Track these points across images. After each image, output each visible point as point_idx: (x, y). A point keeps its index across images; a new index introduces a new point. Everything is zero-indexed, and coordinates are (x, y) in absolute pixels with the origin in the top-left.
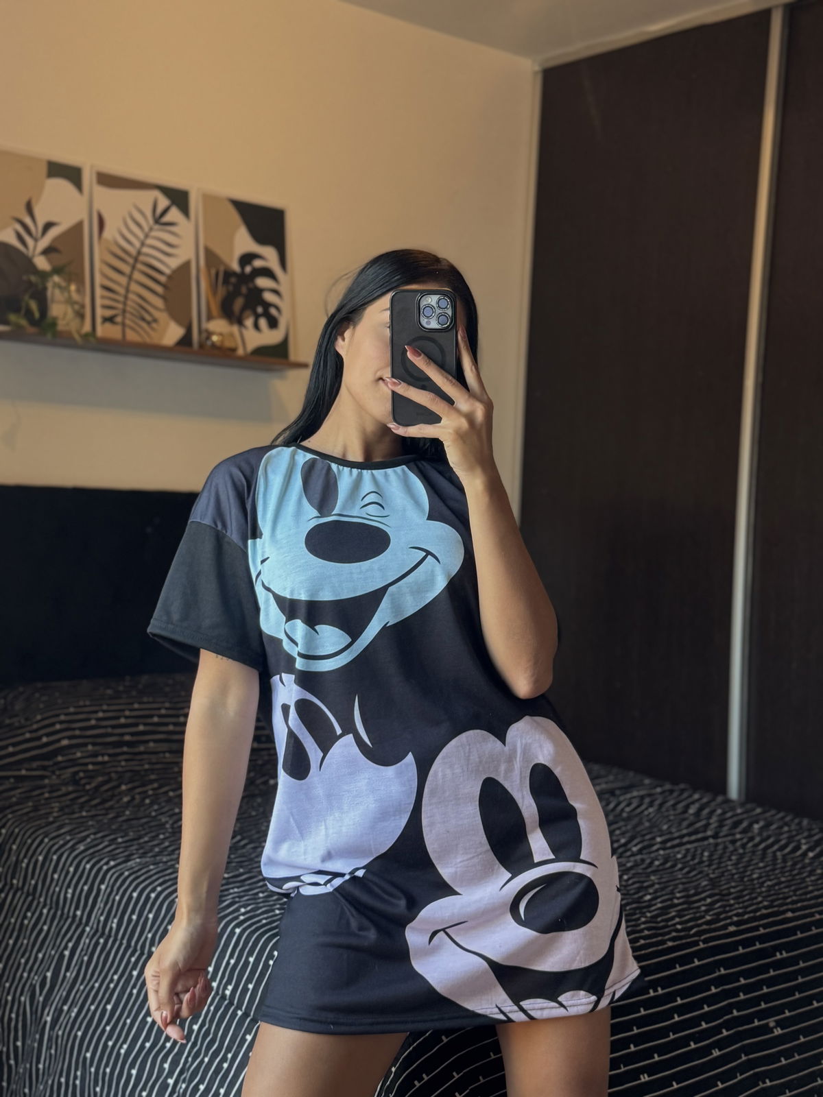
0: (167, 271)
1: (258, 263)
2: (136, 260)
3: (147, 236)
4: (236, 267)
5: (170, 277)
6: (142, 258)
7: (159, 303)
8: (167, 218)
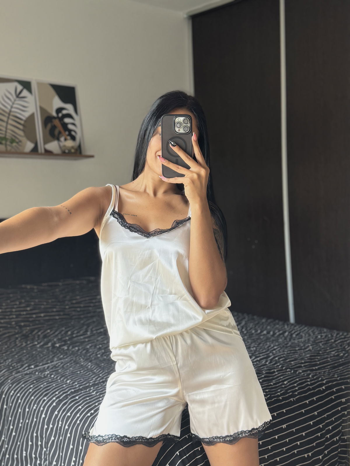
0: (24, 118)
1: (64, 112)
2: (9, 114)
3: (13, 103)
4: (54, 114)
5: (25, 121)
6: (12, 113)
7: (21, 133)
8: (22, 95)
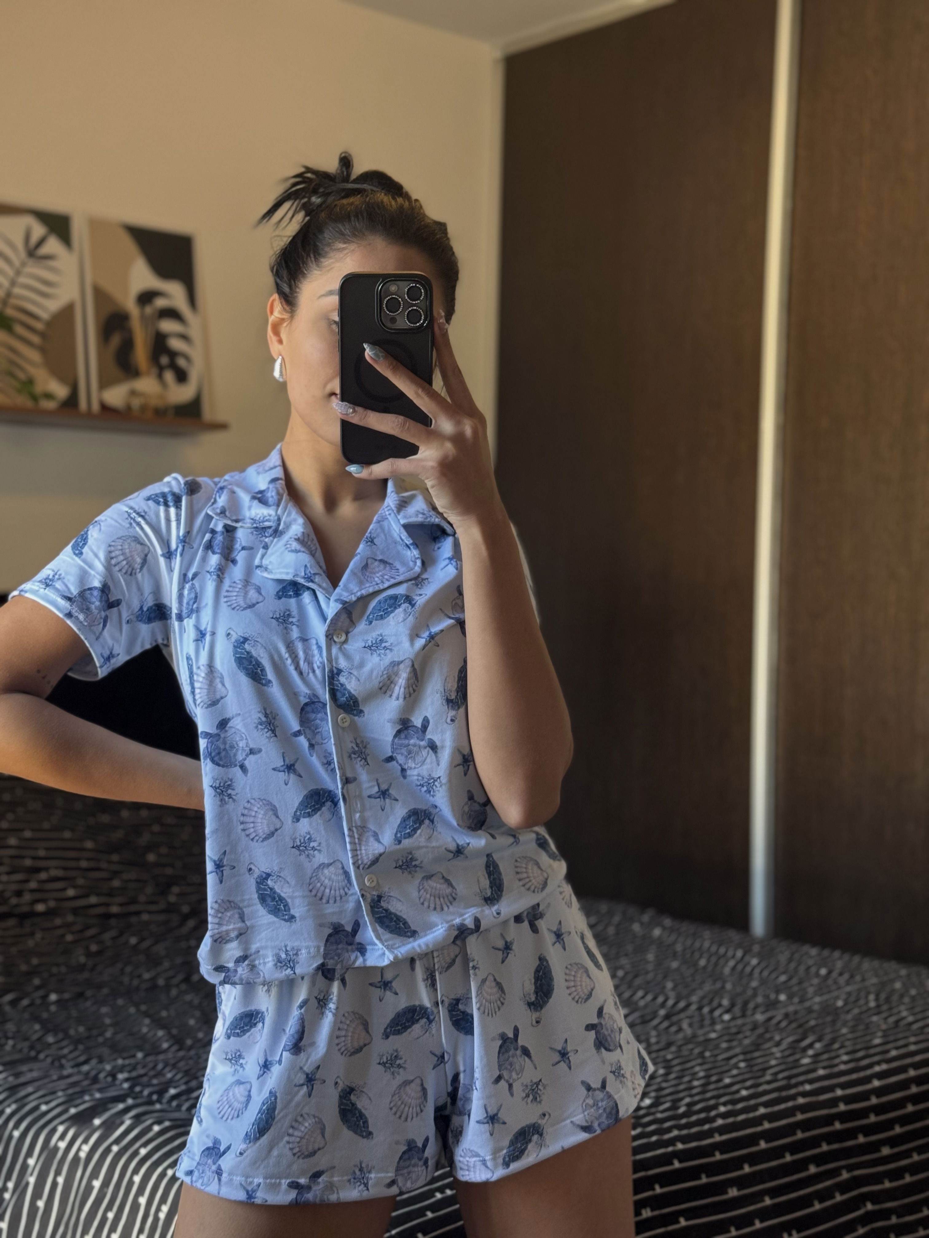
0: (45, 316)
1: (161, 303)
3: (18, 273)
4: (133, 307)
5: (49, 324)
7: (35, 356)
8: (45, 250)
